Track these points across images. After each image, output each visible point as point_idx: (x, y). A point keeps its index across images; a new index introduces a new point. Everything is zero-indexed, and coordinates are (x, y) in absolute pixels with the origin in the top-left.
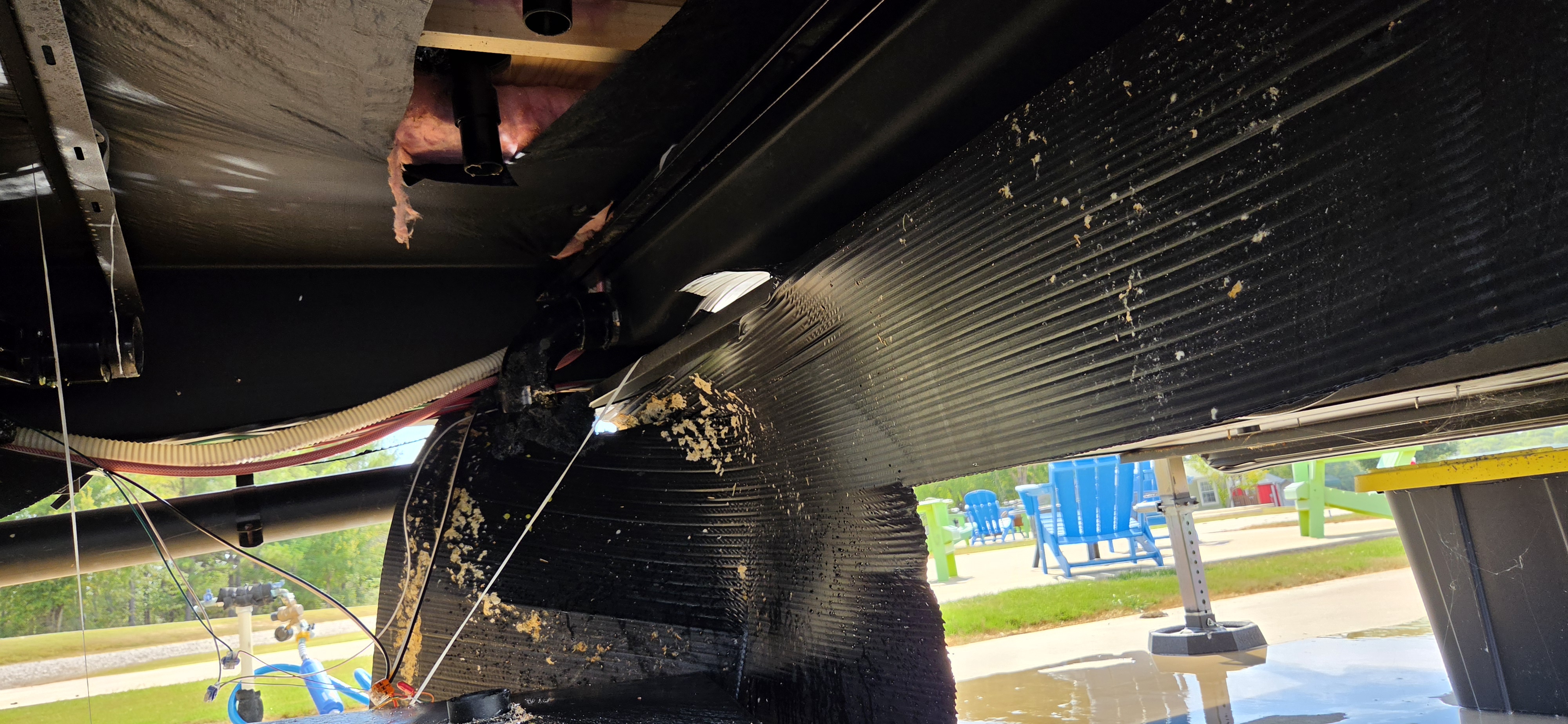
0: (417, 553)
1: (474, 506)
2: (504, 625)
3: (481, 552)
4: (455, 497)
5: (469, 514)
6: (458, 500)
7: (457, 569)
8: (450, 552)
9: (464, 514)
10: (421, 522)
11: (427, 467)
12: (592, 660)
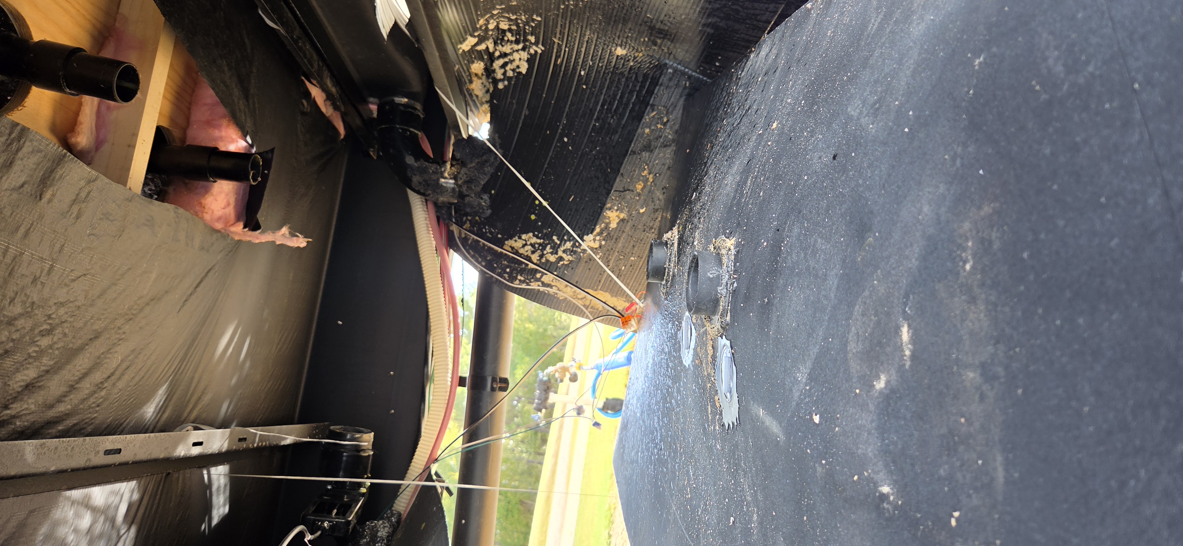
0: (543, 283)
1: (520, 238)
2: (609, 236)
3: (553, 240)
4: (510, 249)
5: (524, 242)
6: (512, 248)
7: (561, 259)
8: (547, 261)
9: (524, 246)
10: (521, 276)
11: (484, 264)
12: (651, 180)
